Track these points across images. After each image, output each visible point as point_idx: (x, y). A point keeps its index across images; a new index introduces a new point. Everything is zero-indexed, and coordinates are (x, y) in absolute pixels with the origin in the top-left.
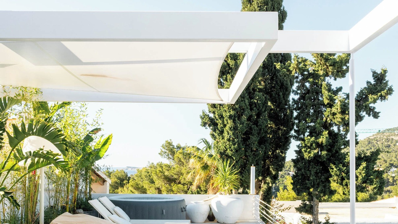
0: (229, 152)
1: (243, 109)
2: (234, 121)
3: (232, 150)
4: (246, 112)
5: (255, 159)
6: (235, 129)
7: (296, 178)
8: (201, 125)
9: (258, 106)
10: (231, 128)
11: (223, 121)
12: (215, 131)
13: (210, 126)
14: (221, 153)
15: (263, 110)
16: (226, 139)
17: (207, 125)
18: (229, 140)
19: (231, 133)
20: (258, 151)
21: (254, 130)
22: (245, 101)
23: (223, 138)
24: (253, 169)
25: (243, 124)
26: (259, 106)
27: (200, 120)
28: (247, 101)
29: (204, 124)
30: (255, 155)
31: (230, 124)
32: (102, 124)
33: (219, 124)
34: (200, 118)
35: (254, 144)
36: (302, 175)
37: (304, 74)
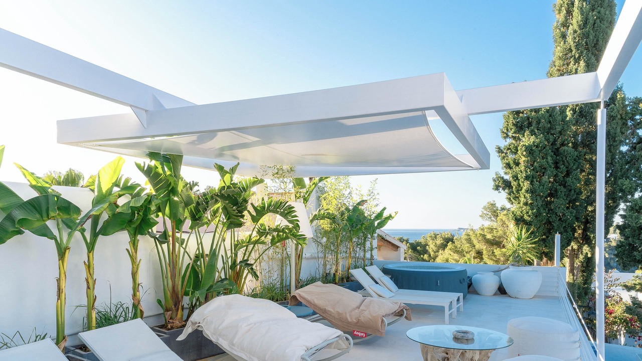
0: (526, 217)
1: (545, 168)
2: (532, 183)
3: (529, 216)
4: (549, 171)
5: (562, 225)
6: (532, 191)
7: (620, 249)
8: (493, 189)
9: (567, 164)
10: (527, 191)
11: (519, 183)
12: (510, 194)
13: (504, 189)
14: (516, 219)
15: (575, 167)
16: (522, 203)
17: (501, 189)
18: (526, 204)
19: (528, 195)
20: (565, 216)
21: (561, 192)
22: (547, 159)
23: (519, 203)
24: (558, 237)
25: (543, 186)
26: (569, 164)
27: (493, 183)
28: (549, 158)
29: (497, 188)
30: (562, 221)
31: (526, 185)
32: (378, 194)
33: (514, 187)
34: (492, 181)
35: (559, 208)
36: (630, 245)
37: (635, 119)
